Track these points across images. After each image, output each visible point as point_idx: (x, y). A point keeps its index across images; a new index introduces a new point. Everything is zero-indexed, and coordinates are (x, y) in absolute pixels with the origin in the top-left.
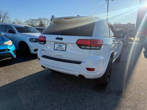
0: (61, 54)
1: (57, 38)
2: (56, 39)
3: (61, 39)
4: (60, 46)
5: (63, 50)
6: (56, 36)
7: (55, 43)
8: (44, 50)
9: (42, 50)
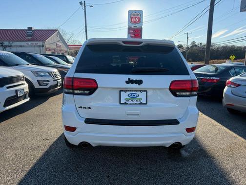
0: (138, 112)
1: (129, 81)
2: (127, 82)
3: (140, 82)
4: (134, 96)
5: (141, 103)
6: (127, 77)
7: (120, 91)
8: (90, 108)
9: (81, 107)
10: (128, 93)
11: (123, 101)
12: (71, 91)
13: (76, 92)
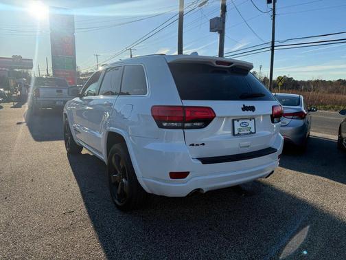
2: (243, 109)
4: (245, 126)
5: (251, 133)
7: (233, 121)
8: (203, 144)
9: (193, 145)
10: (241, 122)
11: (236, 132)
12: (180, 124)
13: (186, 125)
